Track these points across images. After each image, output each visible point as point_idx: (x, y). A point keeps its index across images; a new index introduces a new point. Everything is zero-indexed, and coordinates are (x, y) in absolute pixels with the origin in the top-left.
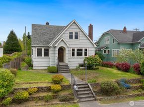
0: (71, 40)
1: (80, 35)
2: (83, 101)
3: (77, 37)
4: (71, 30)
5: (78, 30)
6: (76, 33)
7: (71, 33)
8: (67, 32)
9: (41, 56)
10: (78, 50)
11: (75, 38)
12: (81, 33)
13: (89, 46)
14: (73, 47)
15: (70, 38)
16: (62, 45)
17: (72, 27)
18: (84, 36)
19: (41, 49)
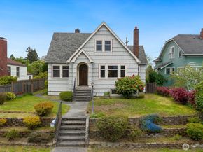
0: (99, 53)
1: (114, 45)
2: (63, 146)
3: (108, 48)
4: (98, 38)
5: (109, 38)
6: (108, 43)
7: (99, 42)
8: (92, 41)
9: (59, 76)
10: (110, 67)
11: (106, 50)
12: (115, 41)
13: (128, 62)
14: (103, 63)
15: (97, 50)
16: (82, 60)
17: (100, 33)
18: (119, 46)
19: (59, 67)
